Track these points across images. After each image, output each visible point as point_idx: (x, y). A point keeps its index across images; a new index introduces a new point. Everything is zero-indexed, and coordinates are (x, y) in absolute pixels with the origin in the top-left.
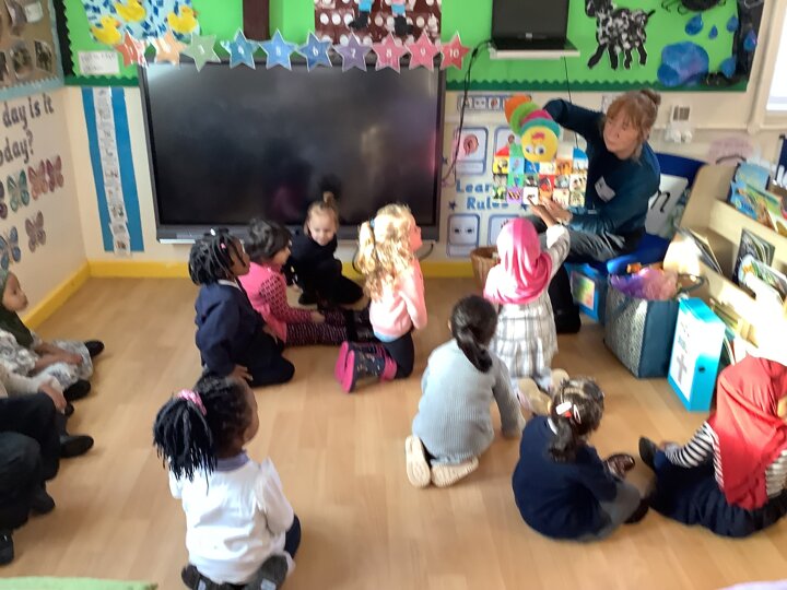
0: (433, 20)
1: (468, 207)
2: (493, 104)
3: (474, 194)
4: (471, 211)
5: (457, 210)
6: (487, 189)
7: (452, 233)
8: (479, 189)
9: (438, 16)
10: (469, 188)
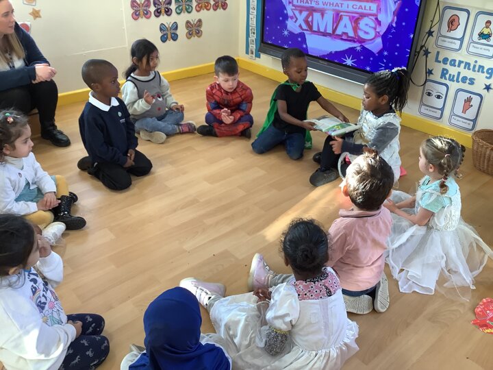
1: (441, 78)
3: (448, 67)
4: (443, 81)
5: (431, 77)
6: (459, 66)
7: (425, 96)
8: (453, 63)
10: (445, 61)
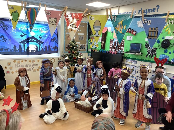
0: (123, 47)
2: (131, 61)
9: (124, 47)
